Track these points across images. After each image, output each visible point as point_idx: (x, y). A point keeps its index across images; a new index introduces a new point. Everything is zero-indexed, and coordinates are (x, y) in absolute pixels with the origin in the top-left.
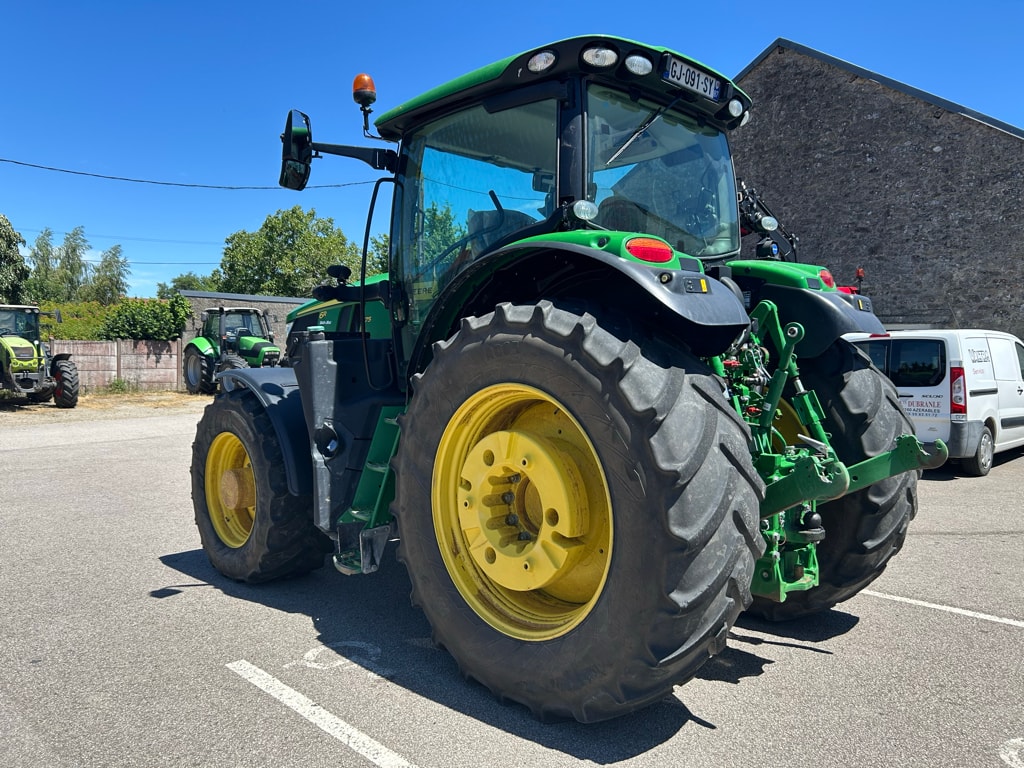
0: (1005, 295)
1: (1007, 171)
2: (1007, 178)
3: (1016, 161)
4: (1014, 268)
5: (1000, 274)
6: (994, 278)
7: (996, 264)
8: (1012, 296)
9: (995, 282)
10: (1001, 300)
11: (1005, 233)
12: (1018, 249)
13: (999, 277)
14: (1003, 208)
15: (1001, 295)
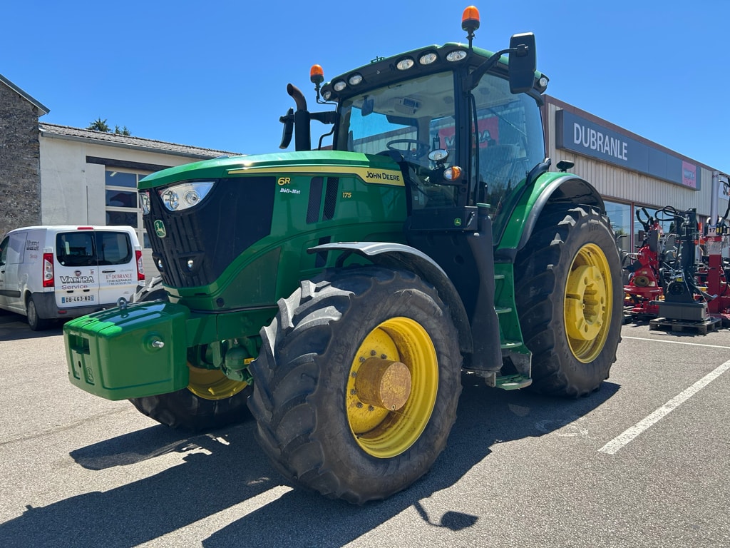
0: (12, 202)
1: (6, 112)
2: (7, 117)
3: (12, 106)
4: (17, 183)
5: (8, 186)
6: (3, 189)
7: (4, 179)
8: (18, 203)
9: (4, 191)
10: (10, 205)
11: (9, 157)
12: (19, 170)
13: (7, 189)
14: (6, 139)
15: (9, 202)
